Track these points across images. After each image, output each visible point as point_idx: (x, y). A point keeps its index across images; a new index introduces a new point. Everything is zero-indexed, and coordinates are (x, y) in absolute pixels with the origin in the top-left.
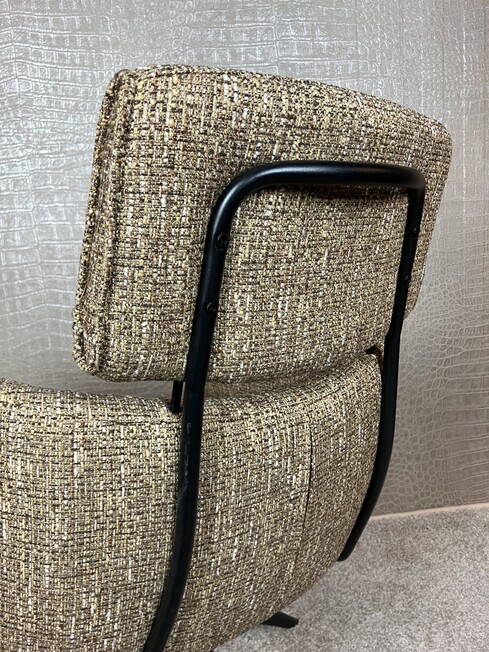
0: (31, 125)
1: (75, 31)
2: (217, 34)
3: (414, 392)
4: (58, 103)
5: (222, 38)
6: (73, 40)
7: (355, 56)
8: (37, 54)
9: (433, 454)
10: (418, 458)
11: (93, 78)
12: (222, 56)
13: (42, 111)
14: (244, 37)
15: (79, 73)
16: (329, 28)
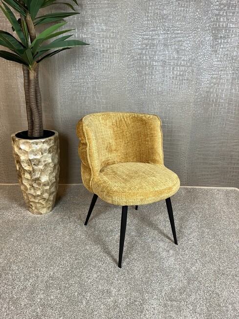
0: (93, 73)
1: (107, 49)
2: (146, 52)
3: (189, 155)
4: (101, 68)
5: (147, 53)
6: (107, 51)
7: (184, 60)
8: (97, 54)
9: (192, 173)
10: (187, 173)
11: (111, 61)
12: (146, 58)
13: (97, 70)
14: (153, 53)
15: (107, 60)
16: (178, 52)
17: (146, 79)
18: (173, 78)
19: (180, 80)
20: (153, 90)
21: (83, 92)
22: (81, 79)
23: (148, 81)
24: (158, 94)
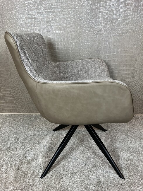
17: (100, 7)
18: (128, 4)
19: (135, 6)
20: (107, 18)
21: (37, 24)
22: (34, 9)
23: (103, 9)
24: (112, 23)
